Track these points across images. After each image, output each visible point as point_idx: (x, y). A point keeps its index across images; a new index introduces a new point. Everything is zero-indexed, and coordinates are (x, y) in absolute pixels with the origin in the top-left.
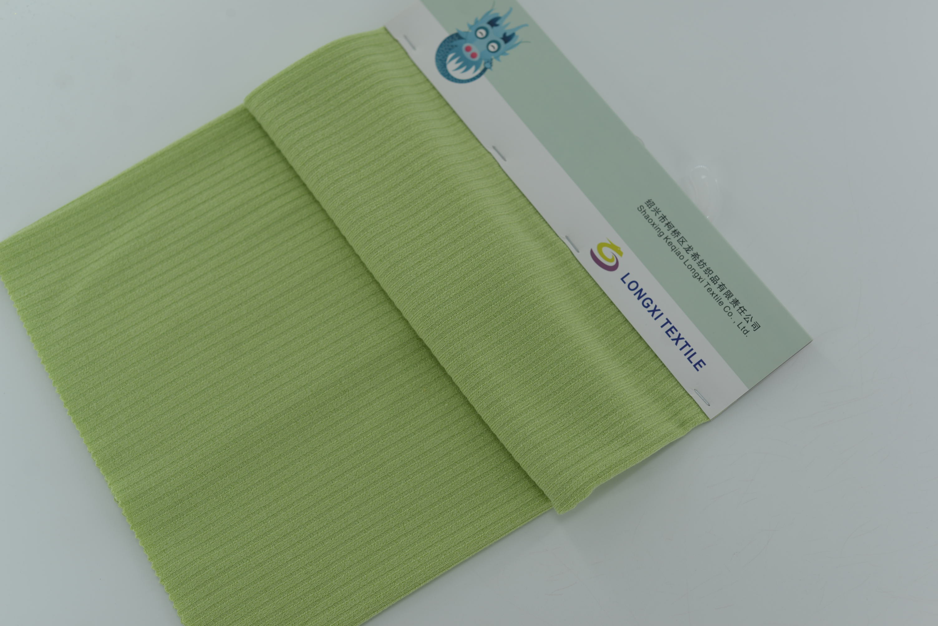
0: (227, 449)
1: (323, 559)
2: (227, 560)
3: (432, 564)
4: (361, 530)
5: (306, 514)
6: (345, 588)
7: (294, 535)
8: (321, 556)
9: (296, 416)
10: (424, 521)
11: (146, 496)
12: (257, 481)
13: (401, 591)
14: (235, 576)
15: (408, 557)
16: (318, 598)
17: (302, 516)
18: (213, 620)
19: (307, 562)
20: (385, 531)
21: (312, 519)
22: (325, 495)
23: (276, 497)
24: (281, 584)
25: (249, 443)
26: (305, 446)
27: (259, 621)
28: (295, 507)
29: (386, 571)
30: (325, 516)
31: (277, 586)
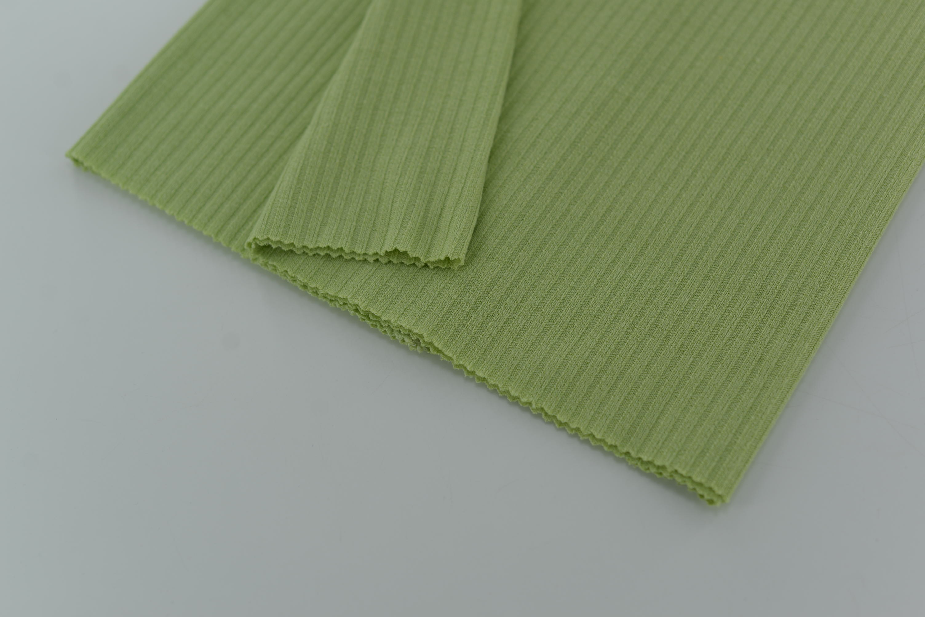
0: (524, 219)
1: (730, 282)
2: (607, 340)
3: (870, 218)
4: (753, 229)
5: (671, 245)
6: (781, 299)
7: (673, 275)
8: (724, 280)
9: (587, 148)
10: (822, 184)
11: (453, 314)
12: (584, 239)
13: (855, 265)
14: (631, 353)
15: (834, 228)
16: (755, 327)
17: (668, 250)
18: (637, 417)
19: (711, 296)
20: (783, 217)
21: (683, 247)
22: (681, 214)
23: (619, 245)
24: (697, 334)
25: (548, 201)
26: (619, 176)
27: (698, 387)
28: (652, 244)
29: (818, 255)
30: (697, 237)
31: (694, 339)
